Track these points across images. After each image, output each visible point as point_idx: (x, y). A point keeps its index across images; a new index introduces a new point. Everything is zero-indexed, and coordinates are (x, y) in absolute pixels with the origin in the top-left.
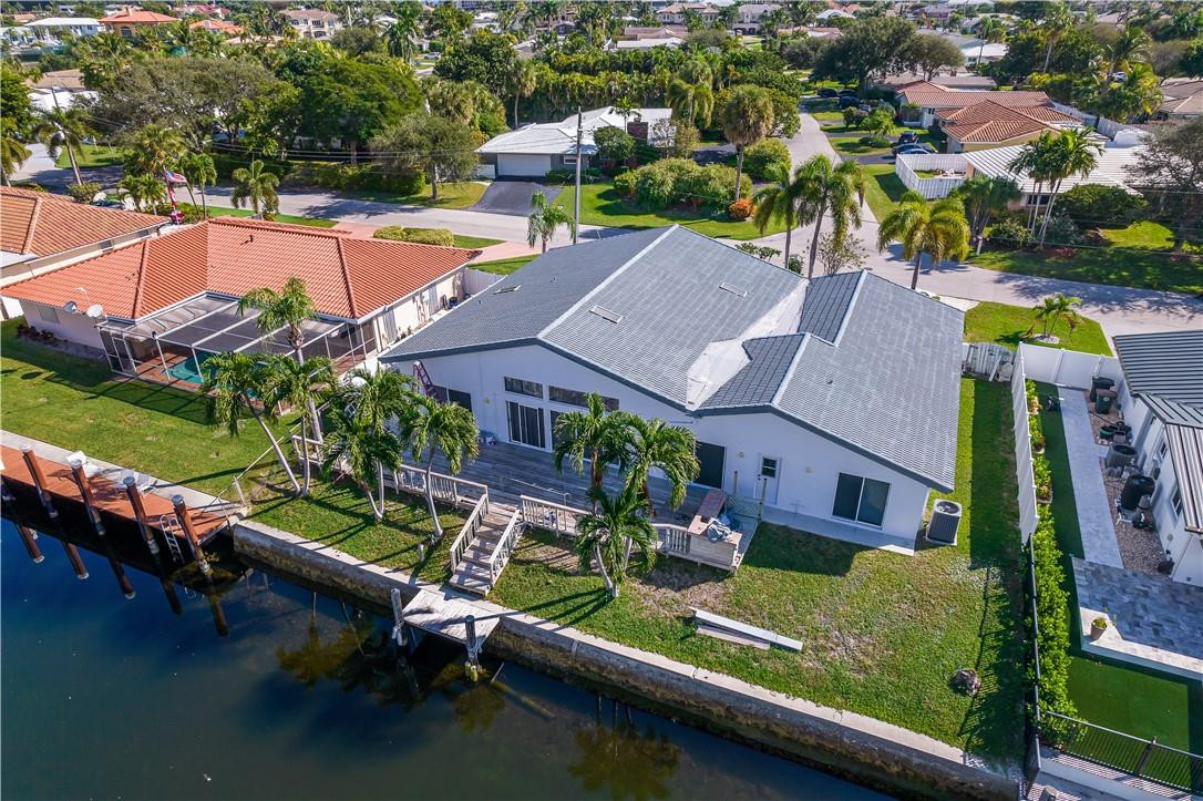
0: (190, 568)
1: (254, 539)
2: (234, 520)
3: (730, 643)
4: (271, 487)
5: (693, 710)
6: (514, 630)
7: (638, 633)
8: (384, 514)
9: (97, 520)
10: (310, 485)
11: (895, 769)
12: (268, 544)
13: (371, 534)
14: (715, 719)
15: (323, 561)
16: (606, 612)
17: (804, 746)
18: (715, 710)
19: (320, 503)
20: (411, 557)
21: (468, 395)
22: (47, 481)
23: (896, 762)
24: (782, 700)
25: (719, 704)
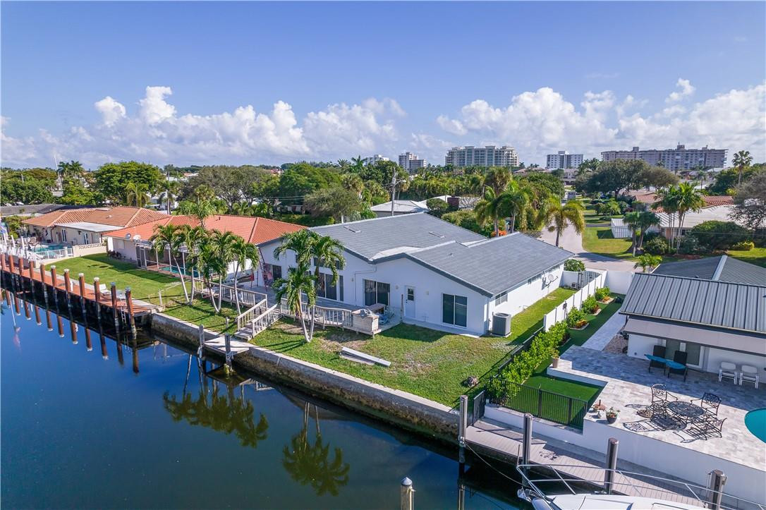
1: (160, 320)
2: (154, 311)
3: (354, 363)
4: (177, 302)
5: (326, 393)
6: (255, 354)
7: (313, 356)
8: (220, 311)
10: (195, 302)
12: (164, 322)
13: (211, 319)
14: (335, 397)
15: (184, 328)
16: (301, 348)
17: (375, 409)
18: (335, 391)
19: (195, 308)
20: (223, 328)
21: (280, 267)
22: (86, 294)
23: (417, 415)
24: (367, 383)
25: (338, 387)
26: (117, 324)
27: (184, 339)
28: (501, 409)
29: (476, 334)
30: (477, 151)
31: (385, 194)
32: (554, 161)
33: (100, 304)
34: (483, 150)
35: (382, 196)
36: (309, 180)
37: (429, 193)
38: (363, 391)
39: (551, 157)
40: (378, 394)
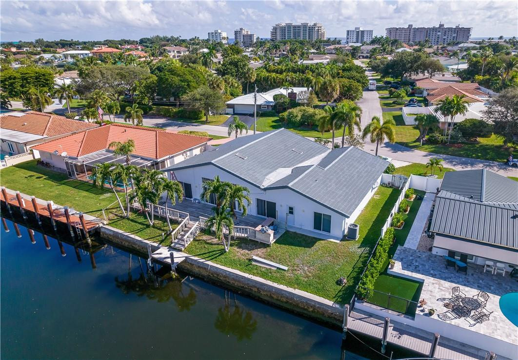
0: (84, 241)
1: (107, 232)
2: (101, 225)
3: (263, 267)
4: (116, 215)
5: (247, 290)
6: (190, 262)
7: (232, 264)
8: (154, 224)
9: (54, 224)
10: (130, 215)
11: (311, 309)
12: (112, 233)
13: (148, 231)
14: (254, 293)
15: (130, 239)
16: (223, 256)
17: (282, 302)
18: (254, 289)
19: (132, 221)
20: (160, 238)
21: (190, 185)
22: (39, 210)
23: (311, 307)
24: (275, 285)
25: (255, 287)
26: (73, 235)
27: (131, 247)
28: (365, 304)
29: (337, 239)
30: (295, 27)
31: (238, 85)
32: (352, 36)
33: (55, 220)
34: (299, 27)
35: (236, 88)
36: (181, 80)
37: (271, 83)
38: (274, 290)
39: (350, 32)
40: (284, 293)
